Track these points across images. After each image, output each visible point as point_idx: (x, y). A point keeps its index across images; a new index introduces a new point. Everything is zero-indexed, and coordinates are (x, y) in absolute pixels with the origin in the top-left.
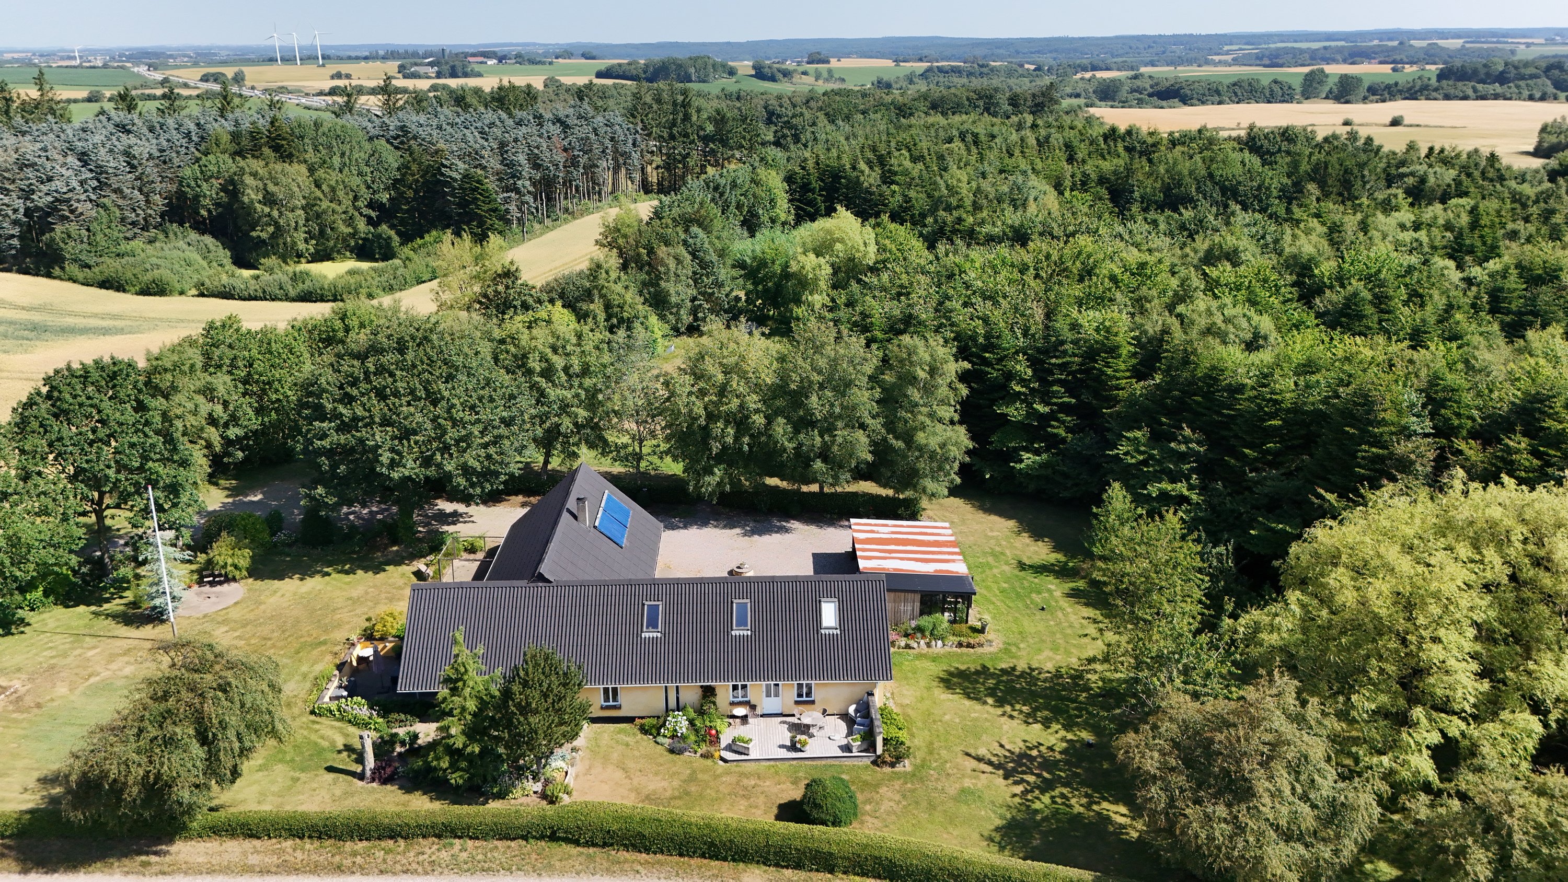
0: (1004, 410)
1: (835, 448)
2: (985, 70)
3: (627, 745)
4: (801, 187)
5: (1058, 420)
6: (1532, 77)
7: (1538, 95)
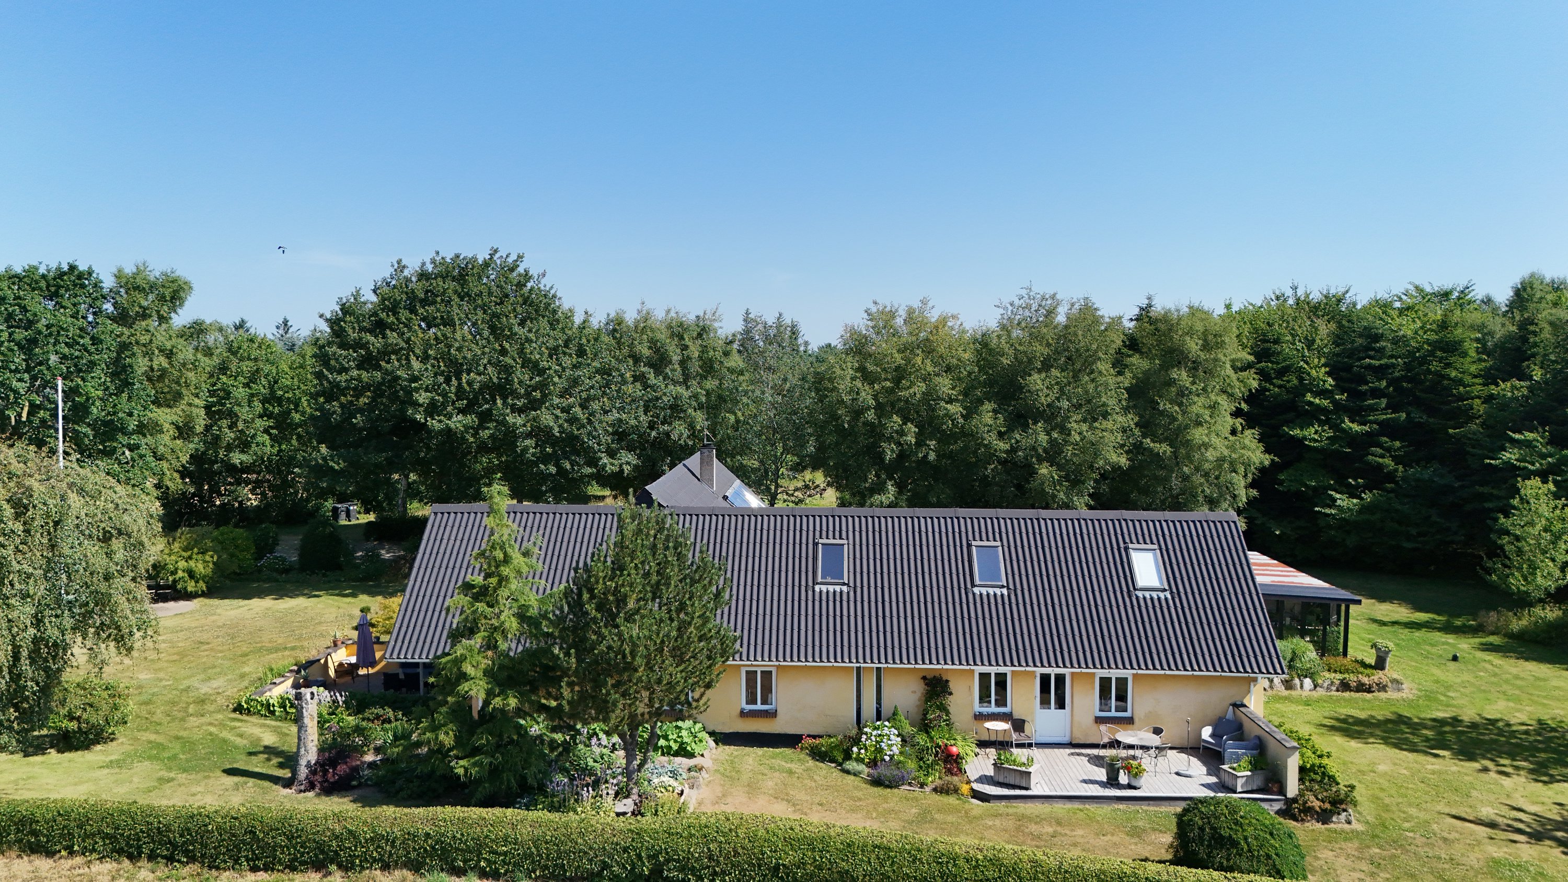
0: (1298, 432)
3: (791, 772)
5: (1380, 445)
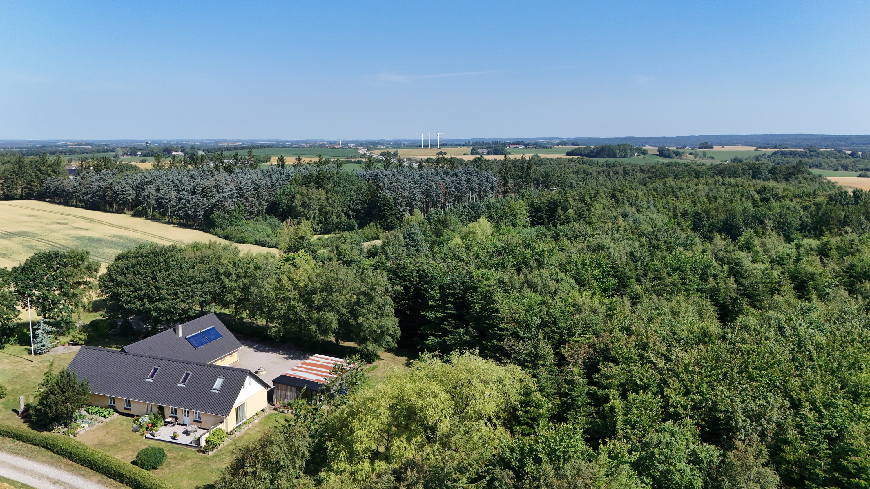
0: (426, 314)
4: (535, 210)
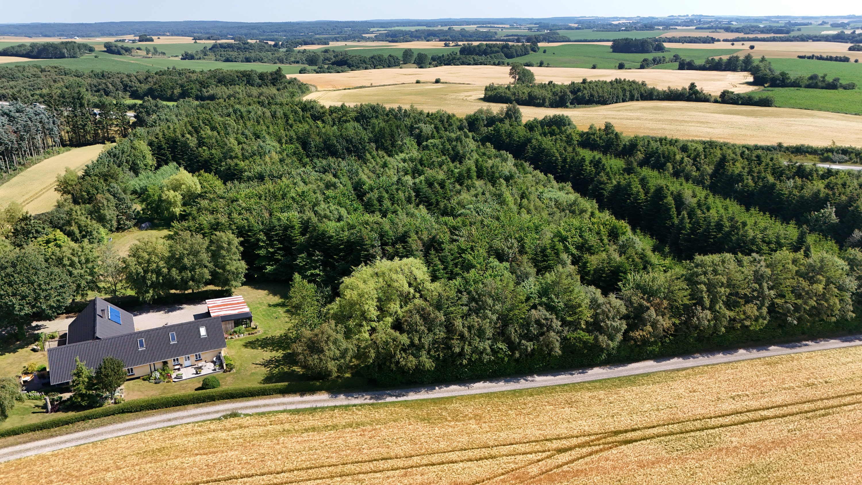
0: (259, 252)
1: (196, 276)
2: (247, 46)
4: (157, 148)
5: (277, 253)
6: (497, 52)
7: (497, 62)
